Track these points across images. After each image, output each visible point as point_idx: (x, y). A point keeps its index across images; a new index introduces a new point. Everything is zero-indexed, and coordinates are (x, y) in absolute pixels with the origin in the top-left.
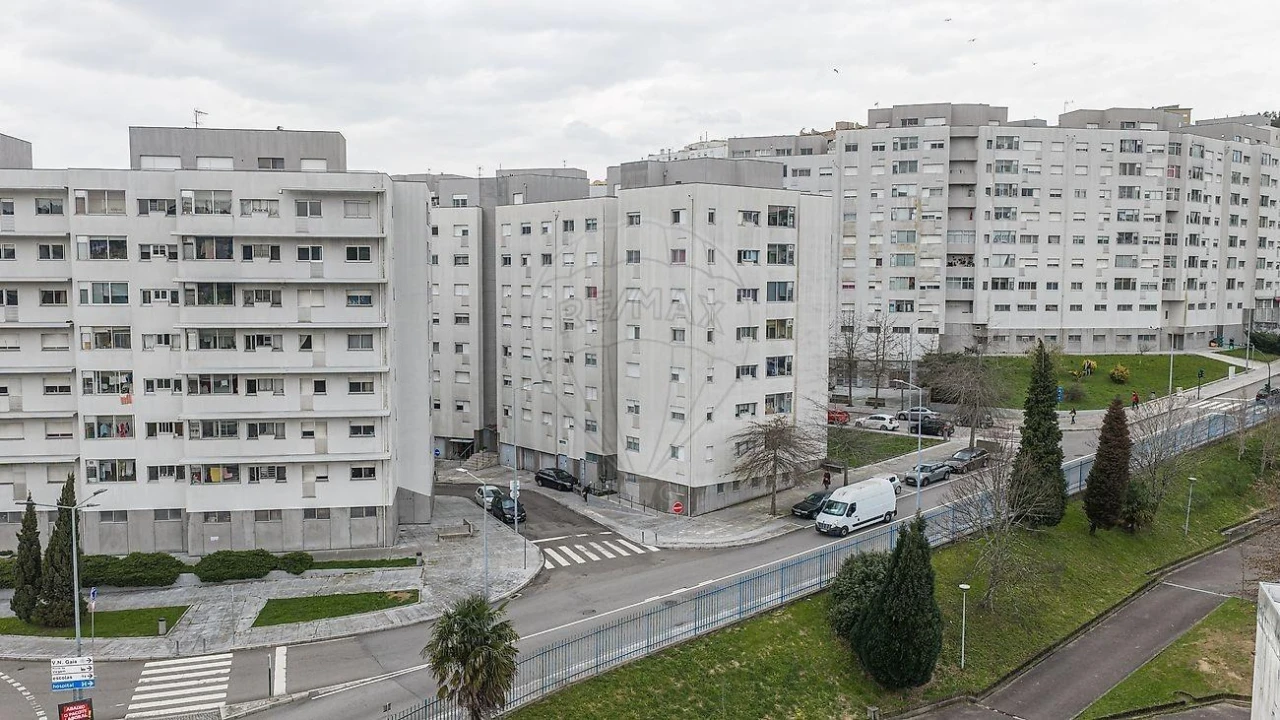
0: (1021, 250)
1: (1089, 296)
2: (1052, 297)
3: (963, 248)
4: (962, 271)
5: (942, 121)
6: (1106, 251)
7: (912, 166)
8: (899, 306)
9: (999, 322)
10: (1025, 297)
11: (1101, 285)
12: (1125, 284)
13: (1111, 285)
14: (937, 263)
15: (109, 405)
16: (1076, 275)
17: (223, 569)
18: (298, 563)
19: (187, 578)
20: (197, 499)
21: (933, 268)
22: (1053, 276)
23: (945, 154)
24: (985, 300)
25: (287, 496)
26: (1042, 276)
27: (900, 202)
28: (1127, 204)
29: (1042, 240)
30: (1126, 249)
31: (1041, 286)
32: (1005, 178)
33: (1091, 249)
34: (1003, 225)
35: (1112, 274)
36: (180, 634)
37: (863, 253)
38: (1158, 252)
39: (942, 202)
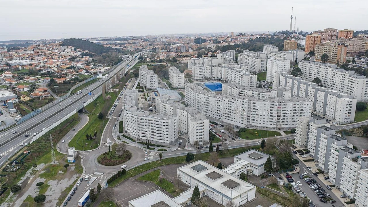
0: (256, 116)
1: (265, 123)
2: (261, 122)
3: (249, 115)
4: (249, 118)
5: (247, 100)
6: (268, 117)
7: (244, 104)
8: (242, 121)
9: (253, 124)
10: (257, 122)
11: (267, 121)
12: (271, 121)
13: (269, 121)
14: (246, 116)
15: (152, 133)
16: (264, 120)
17: (158, 146)
18: (162, 146)
19: (156, 146)
20: (158, 141)
21: (246, 117)
22: (261, 119)
23: (247, 103)
24: (251, 122)
25: (162, 141)
26: (259, 120)
27: (242, 108)
28: (271, 112)
29: (259, 115)
30: (271, 117)
31: (259, 121)
32: (255, 107)
33: (266, 117)
34: (254, 113)
35: (269, 120)
36: (154, 150)
37: (239, 113)
38: (276, 118)
39: (246, 110)
